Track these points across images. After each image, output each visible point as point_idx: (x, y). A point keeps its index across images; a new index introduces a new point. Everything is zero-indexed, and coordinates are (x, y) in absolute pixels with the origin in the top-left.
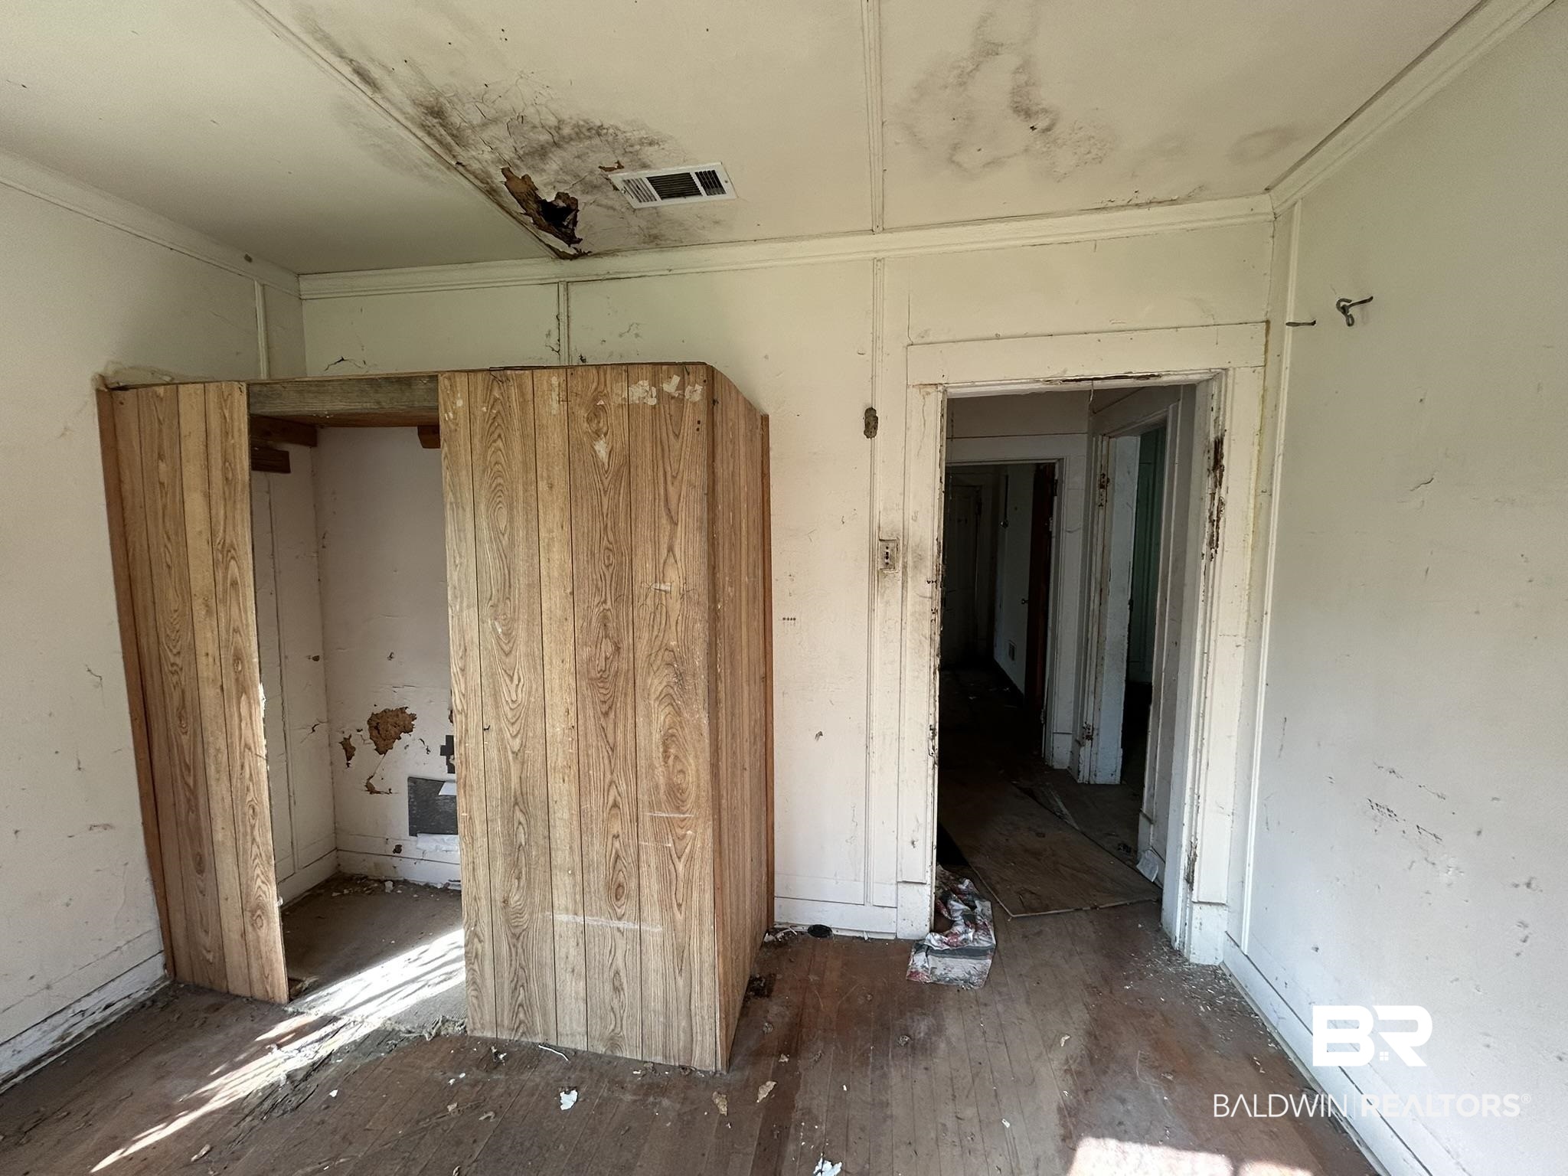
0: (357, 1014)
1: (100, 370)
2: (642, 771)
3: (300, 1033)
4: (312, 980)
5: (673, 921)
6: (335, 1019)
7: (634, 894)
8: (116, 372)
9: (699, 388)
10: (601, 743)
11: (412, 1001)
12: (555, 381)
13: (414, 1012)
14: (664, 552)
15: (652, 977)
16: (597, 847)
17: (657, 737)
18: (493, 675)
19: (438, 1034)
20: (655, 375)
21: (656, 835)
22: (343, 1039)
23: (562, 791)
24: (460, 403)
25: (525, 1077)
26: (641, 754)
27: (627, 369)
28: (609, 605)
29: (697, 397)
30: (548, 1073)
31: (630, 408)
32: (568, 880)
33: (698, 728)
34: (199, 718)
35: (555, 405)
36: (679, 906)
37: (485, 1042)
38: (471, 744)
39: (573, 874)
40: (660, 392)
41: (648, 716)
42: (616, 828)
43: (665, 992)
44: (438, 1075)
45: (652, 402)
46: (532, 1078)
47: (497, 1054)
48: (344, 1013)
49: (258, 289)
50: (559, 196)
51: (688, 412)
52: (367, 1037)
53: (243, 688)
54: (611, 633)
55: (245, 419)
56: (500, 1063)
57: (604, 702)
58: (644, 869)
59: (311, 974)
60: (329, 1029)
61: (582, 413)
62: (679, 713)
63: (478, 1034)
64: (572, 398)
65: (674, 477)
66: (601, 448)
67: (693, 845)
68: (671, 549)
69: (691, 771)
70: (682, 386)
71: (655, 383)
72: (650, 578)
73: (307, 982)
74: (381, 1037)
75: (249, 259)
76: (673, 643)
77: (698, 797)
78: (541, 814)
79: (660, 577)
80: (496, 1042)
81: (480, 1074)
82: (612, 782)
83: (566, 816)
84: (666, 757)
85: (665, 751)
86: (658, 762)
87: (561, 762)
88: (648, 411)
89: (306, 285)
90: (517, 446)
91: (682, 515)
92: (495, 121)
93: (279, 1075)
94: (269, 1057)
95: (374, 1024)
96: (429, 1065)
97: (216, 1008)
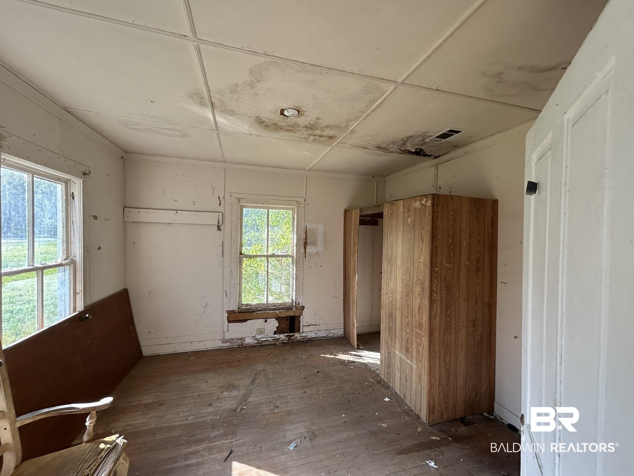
0: (364, 358)
1: (345, 208)
2: (414, 316)
3: (355, 355)
4: (362, 348)
5: (418, 366)
6: (361, 357)
7: (411, 352)
8: (347, 208)
9: (430, 201)
10: (406, 304)
11: (375, 362)
12: (402, 203)
13: (374, 364)
14: (420, 250)
15: (413, 381)
16: (404, 334)
17: (417, 306)
18: (388, 280)
19: (374, 371)
20: (421, 199)
21: (416, 337)
22: (360, 361)
23: (398, 315)
24: (387, 210)
25: (383, 389)
26: (414, 310)
27: (415, 198)
28: (409, 265)
29: (429, 204)
30: (388, 392)
31: (415, 209)
32: (398, 342)
33: (426, 306)
34: (350, 279)
35: (401, 209)
36: (420, 362)
37: (381, 378)
38: (384, 297)
39: (399, 340)
40: (421, 204)
41: (415, 299)
42: (408, 331)
43: (416, 388)
44: (369, 377)
45: (420, 207)
46: (384, 391)
47: (382, 382)
48: (363, 357)
49: (376, 183)
50: (416, 149)
51: (427, 208)
52: (363, 363)
53: (355, 275)
54: (409, 272)
55: (359, 215)
56: (381, 383)
57: (407, 292)
58: (413, 346)
59: (363, 347)
60: (359, 358)
61: (406, 211)
62: (422, 300)
63: (381, 376)
64: (405, 207)
65: (423, 228)
66: (409, 220)
67: (424, 344)
68: (422, 249)
69: (424, 320)
70: (426, 202)
71: (420, 201)
72: (417, 258)
73: (361, 347)
74: (365, 365)
75: (373, 177)
76: (421, 278)
77: (425, 328)
78: (394, 320)
79: (419, 258)
80: (383, 380)
81: (376, 382)
82: (407, 316)
83: (399, 323)
84: (419, 313)
85: (419, 311)
86: (417, 314)
87: (398, 307)
88: (419, 209)
89: (386, 178)
90: (395, 220)
91: (425, 239)
92: (389, 144)
93: (347, 359)
94: (348, 356)
95: (365, 362)
96: (369, 374)
97: (347, 344)
